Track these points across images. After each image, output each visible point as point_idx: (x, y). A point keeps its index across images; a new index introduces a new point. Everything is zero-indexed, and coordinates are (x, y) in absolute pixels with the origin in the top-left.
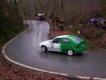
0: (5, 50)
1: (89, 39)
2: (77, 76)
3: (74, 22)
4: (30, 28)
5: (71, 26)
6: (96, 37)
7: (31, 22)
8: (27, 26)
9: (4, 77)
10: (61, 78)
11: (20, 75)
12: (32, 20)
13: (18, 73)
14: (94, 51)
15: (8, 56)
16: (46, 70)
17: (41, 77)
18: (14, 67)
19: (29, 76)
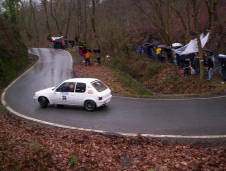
0: (6, 99)
1: (138, 77)
2: (120, 133)
3: (112, 49)
4: (39, 62)
5: (108, 56)
6: (150, 74)
7: (40, 51)
8: (35, 58)
9: (13, 137)
10: (96, 135)
11: (37, 134)
12: (42, 47)
13: (33, 131)
14: (145, 97)
15: (12, 108)
16: (73, 126)
17: (67, 136)
18: (25, 123)
19: (51, 135)
